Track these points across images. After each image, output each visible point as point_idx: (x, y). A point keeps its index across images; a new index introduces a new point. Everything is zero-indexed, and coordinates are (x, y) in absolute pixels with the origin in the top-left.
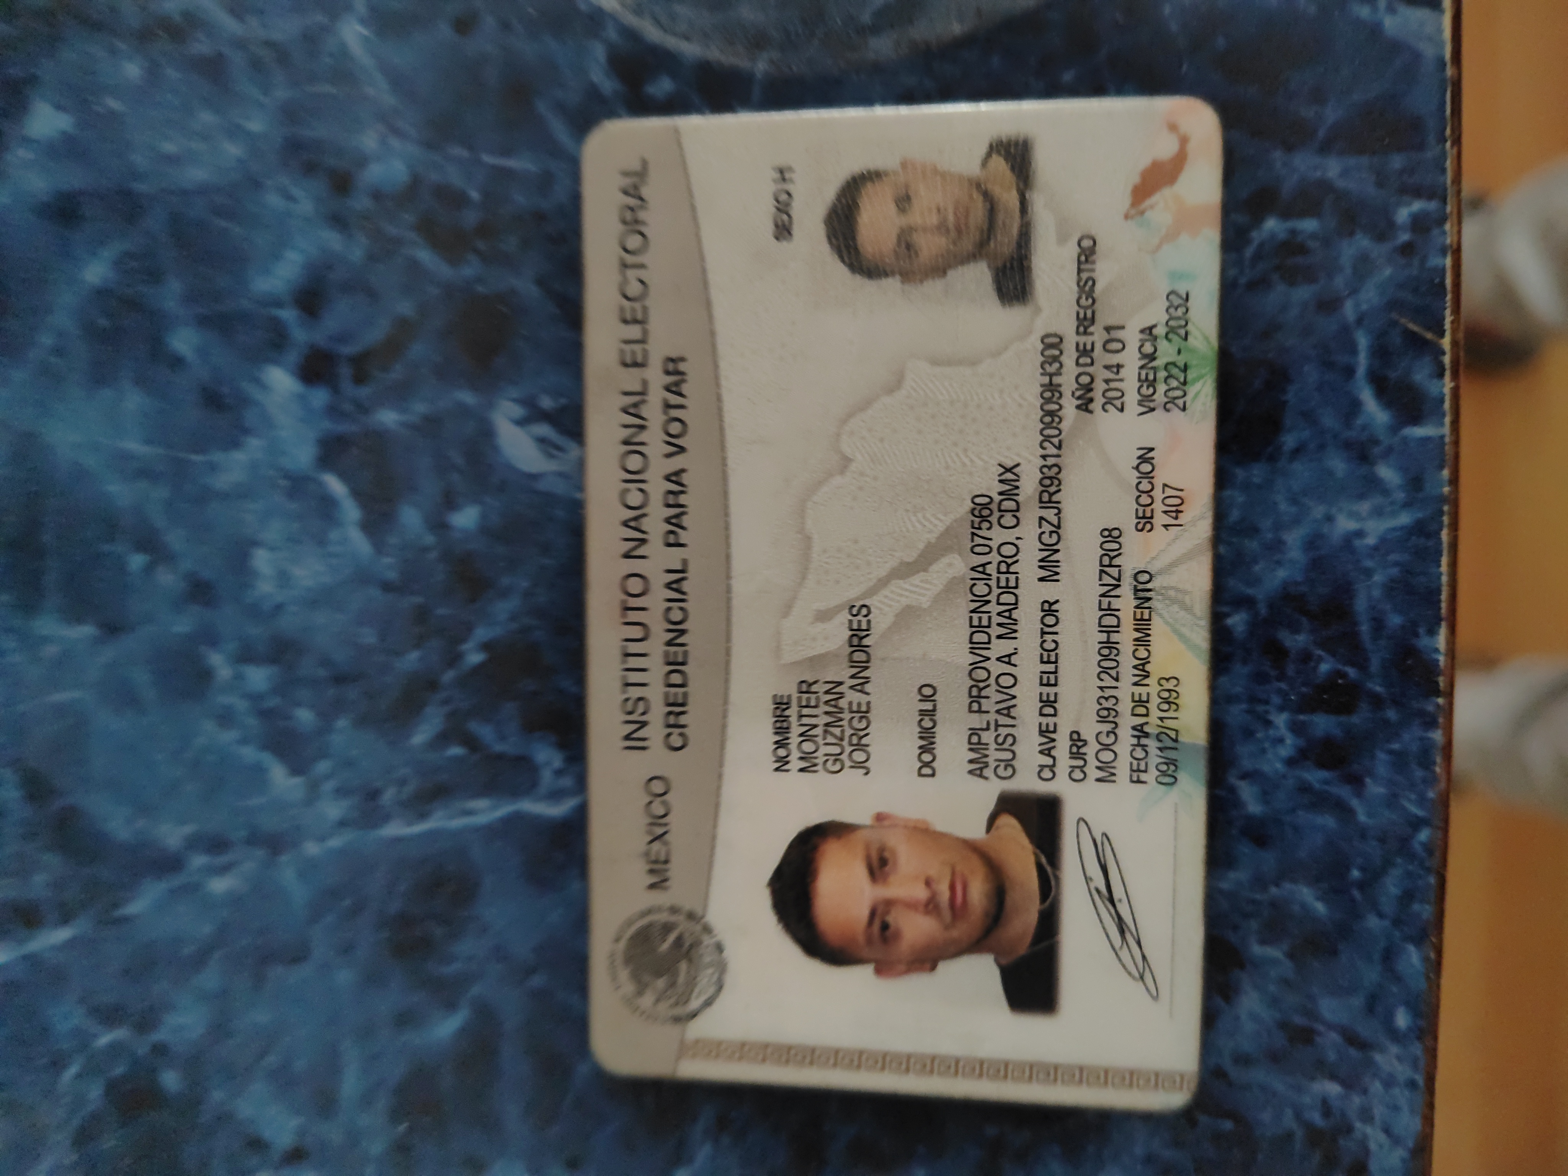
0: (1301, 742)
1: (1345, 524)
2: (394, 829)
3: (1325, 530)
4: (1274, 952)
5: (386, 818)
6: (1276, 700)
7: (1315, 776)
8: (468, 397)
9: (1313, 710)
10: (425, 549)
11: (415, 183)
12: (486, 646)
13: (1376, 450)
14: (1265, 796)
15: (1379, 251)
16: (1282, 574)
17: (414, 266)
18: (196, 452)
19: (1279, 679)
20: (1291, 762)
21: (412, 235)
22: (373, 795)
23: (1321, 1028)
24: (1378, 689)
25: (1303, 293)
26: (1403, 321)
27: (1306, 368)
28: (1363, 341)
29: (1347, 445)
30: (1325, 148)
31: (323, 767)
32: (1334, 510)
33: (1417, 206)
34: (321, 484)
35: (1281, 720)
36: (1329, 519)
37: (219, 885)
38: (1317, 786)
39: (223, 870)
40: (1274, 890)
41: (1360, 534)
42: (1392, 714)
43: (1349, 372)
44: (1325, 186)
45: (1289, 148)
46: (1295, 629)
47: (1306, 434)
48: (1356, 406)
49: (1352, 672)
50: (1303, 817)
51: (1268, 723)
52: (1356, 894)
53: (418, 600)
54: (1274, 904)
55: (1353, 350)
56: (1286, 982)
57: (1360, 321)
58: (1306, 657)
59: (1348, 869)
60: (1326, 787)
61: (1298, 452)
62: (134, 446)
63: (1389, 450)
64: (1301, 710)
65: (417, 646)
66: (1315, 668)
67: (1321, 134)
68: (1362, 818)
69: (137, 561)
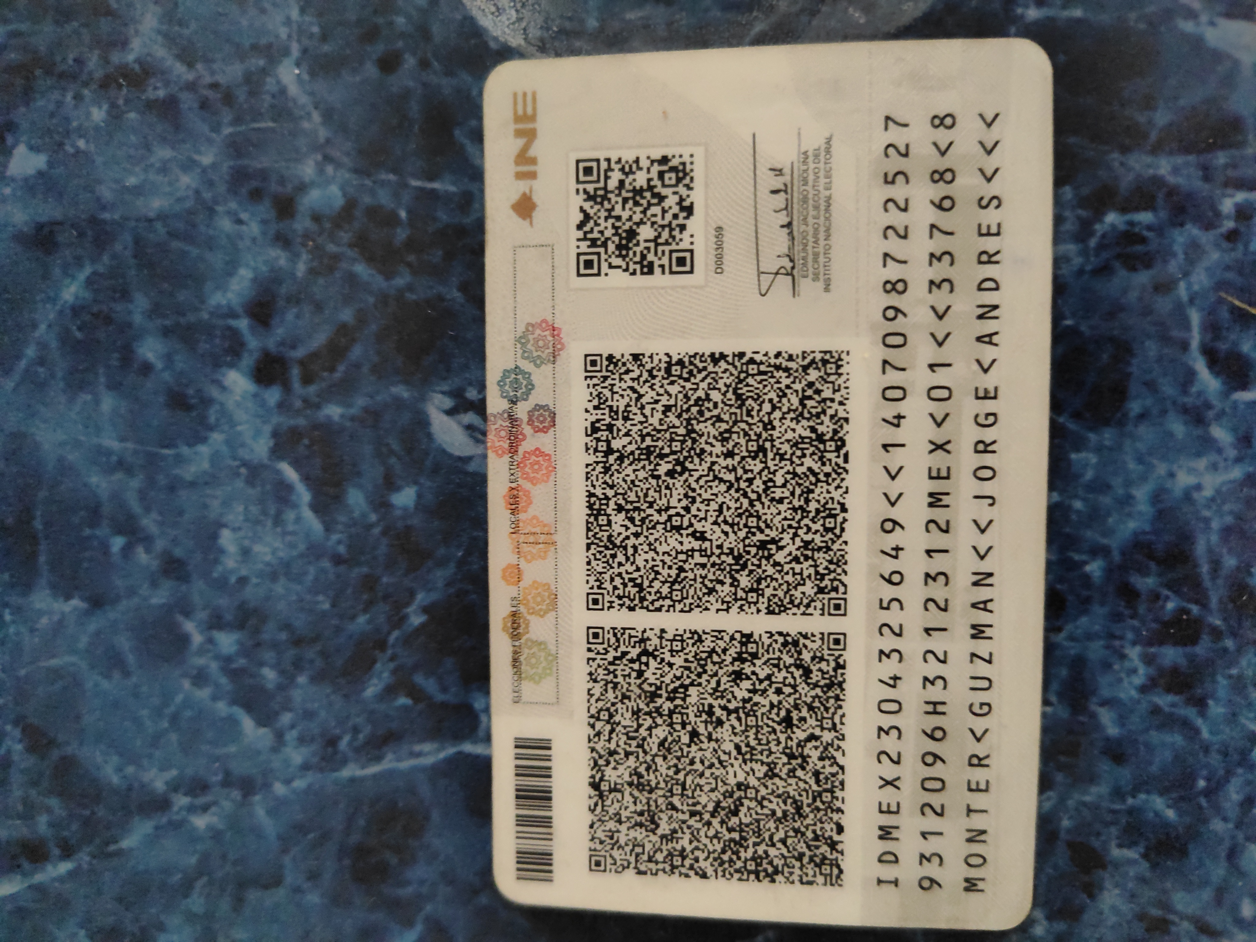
0: (1152, 671)
1: (1184, 480)
2: (350, 771)
3: (1169, 485)
4: (1131, 854)
5: (344, 762)
6: (1130, 635)
7: (1164, 700)
8: (402, 391)
9: (1161, 643)
10: (371, 526)
11: (350, 205)
12: (425, 610)
13: (1211, 414)
14: (1122, 720)
15: (1205, 238)
16: (1132, 525)
17: (351, 279)
18: (167, 447)
19: (1132, 618)
20: (1143, 689)
21: (350, 253)
22: (332, 742)
23: (1176, 919)
24: (1218, 622)
25: (1143, 278)
26: (1230, 299)
27: (1147, 343)
28: (1195, 317)
29: (1185, 410)
30: (1156, 150)
31: (286, 718)
32: (1175, 468)
33: (1241, 197)
34: (278, 472)
35: (1134, 653)
36: (1172, 475)
37: (200, 822)
38: (1167, 709)
39: (205, 809)
40: (1130, 801)
41: (1198, 487)
42: (1229, 643)
43: (1185, 346)
44: (1158, 181)
45: (1125, 150)
46: (1143, 572)
47: (1149, 402)
48: (1190, 375)
49: (1195, 609)
50: (1155, 737)
51: (1123, 657)
52: (1203, 801)
53: (365, 570)
54: (1131, 812)
55: (1186, 325)
56: (1142, 880)
57: (1192, 301)
58: (1156, 597)
59: (1194, 780)
60: (1173, 709)
61: (1143, 416)
62: (111, 442)
63: (1221, 415)
64: (1150, 644)
65: (365, 611)
66: (1163, 607)
67: (1154, 136)
68: (1205, 734)
69: (118, 543)
